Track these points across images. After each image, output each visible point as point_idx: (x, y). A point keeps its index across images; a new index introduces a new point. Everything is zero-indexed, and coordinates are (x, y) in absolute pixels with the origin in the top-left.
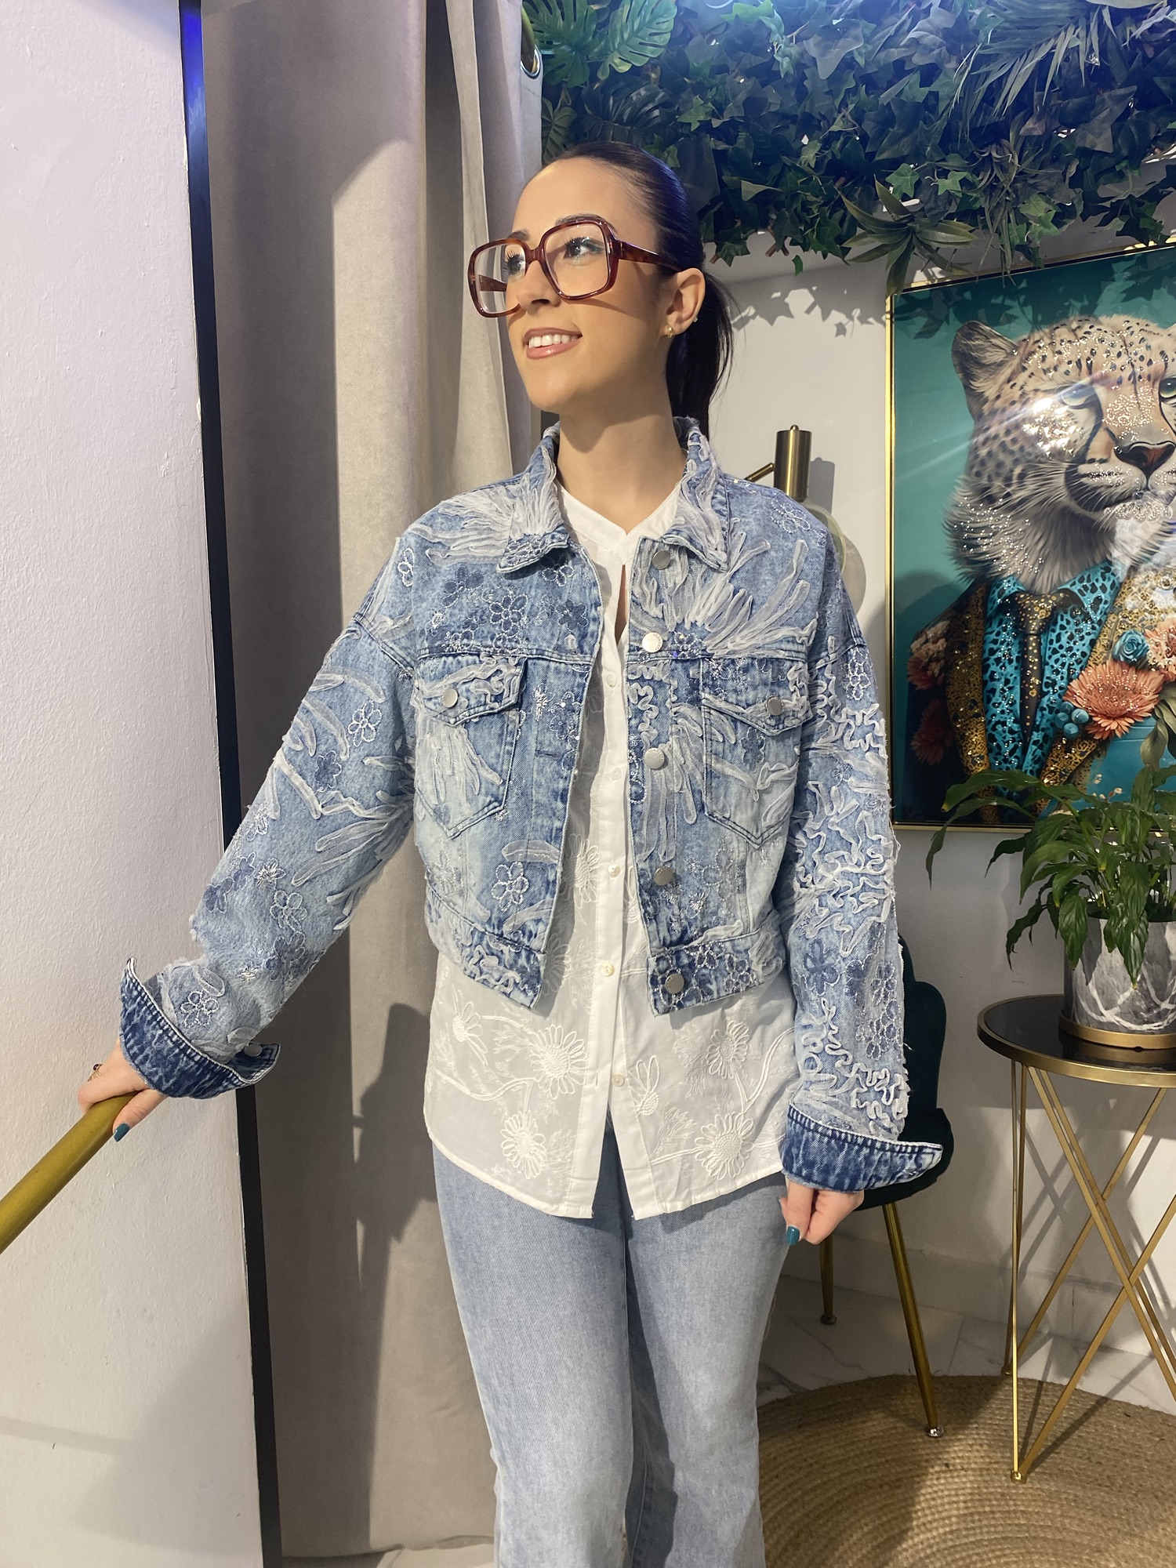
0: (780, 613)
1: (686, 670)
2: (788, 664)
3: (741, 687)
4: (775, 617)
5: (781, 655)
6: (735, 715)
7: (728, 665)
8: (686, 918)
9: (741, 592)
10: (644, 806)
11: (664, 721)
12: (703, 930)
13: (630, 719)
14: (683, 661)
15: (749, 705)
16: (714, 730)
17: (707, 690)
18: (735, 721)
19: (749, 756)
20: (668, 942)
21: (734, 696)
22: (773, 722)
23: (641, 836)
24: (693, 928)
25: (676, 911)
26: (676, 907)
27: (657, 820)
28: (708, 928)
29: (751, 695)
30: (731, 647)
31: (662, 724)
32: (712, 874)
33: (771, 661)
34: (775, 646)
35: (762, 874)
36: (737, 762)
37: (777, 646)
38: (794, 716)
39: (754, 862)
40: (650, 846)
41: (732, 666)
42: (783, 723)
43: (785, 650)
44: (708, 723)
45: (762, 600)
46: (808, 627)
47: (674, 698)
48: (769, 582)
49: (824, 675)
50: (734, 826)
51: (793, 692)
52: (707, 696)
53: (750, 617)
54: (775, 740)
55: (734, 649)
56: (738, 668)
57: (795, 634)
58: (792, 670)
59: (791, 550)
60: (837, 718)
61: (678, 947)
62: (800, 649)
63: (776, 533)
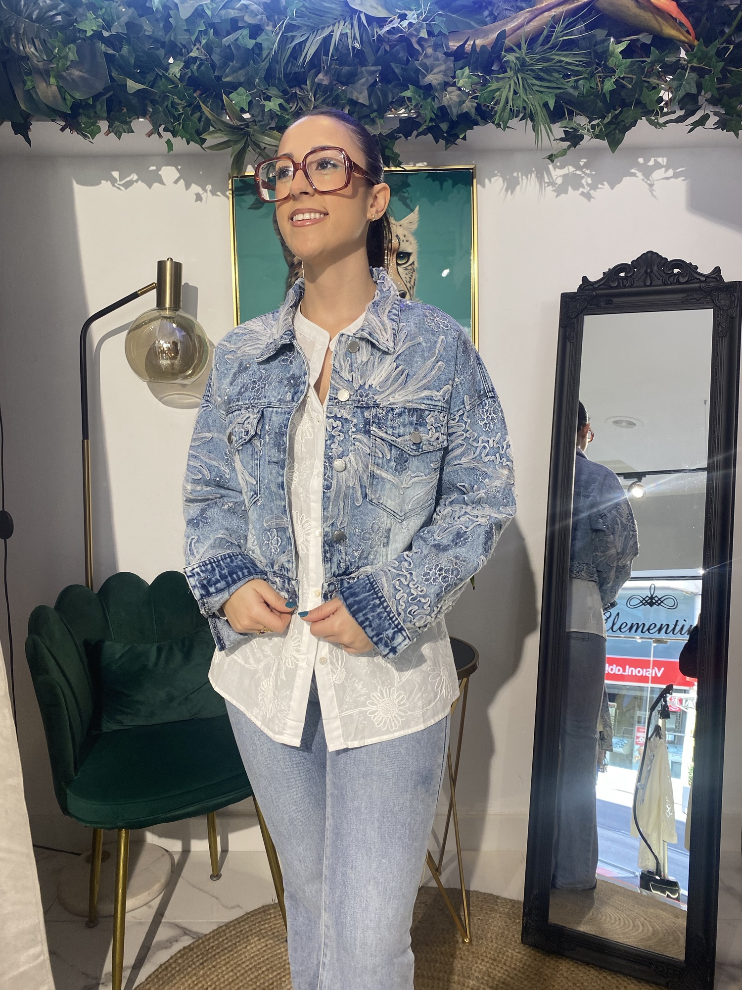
0: (424, 382)
1: (363, 413)
2: (427, 413)
3: (395, 425)
4: (420, 384)
5: (423, 407)
6: (391, 442)
7: (389, 411)
8: (349, 561)
9: (401, 367)
10: (332, 494)
11: (347, 443)
12: (358, 568)
13: (326, 441)
14: (361, 408)
15: (400, 436)
16: (377, 451)
17: (374, 425)
18: (391, 445)
19: (398, 467)
20: (336, 574)
21: (391, 430)
22: (414, 447)
23: (328, 512)
24: (352, 567)
25: (344, 557)
26: (344, 554)
27: (338, 502)
28: (361, 567)
29: (402, 430)
30: (392, 400)
31: (345, 444)
32: (368, 536)
33: (416, 410)
35: (401, 537)
36: (390, 470)
37: (421, 401)
38: (430, 444)
39: (397, 529)
40: (333, 518)
41: (391, 412)
42: (422, 448)
43: (426, 404)
44: (374, 446)
45: (413, 373)
46: (442, 391)
47: (354, 430)
48: (419, 363)
49: (462, 419)
50: (384, 508)
51: (430, 430)
52: (374, 428)
53: (405, 383)
54: (416, 458)
55: (394, 401)
56: (395, 413)
57: (433, 395)
58: (430, 416)
59: (436, 342)
60: (475, 444)
61: (342, 577)
62: (436, 403)
63: (428, 331)
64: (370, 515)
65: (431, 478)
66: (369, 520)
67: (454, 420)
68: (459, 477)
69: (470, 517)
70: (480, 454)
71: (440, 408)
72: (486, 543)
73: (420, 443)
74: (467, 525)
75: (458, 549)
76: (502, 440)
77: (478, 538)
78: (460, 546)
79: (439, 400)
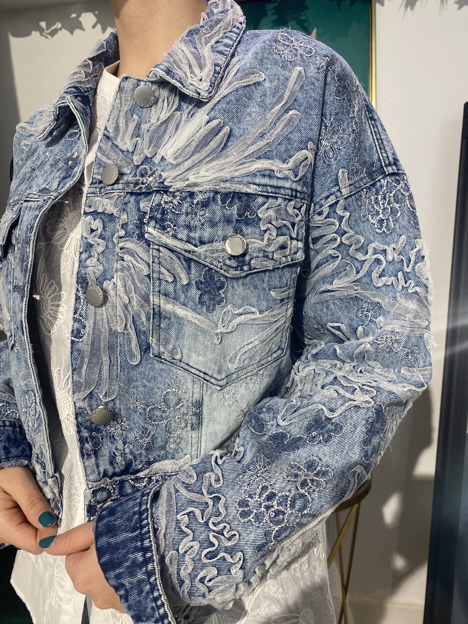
0: (257, 146)
1: (138, 203)
2: (260, 200)
3: (195, 222)
4: (251, 150)
5: (252, 189)
6: (187, 255)
7: (185, 198)
8: (131, 453)
9: (216, 122)
10: (84, 344)
11: (111, 257)
12: (149, 463)
13: (81, 253)
14: (137, 194)
15: (202, 243)
16: (163, 270)
17: (153, 223)
18: (189, 261)
19: (206, 298)
20: (110, 474)
21: (186, 232)
22: (233, 263)
23: (80, 374)
24: (137, 463)
25: (120, 445)
26: (121, 442)
27: (99, 358)
28: (155, 461)
29: (207, 233)
30: (192, 179)
31: (108, 259)
32: (158, 413)
33: (238, 195)
34: (246, 180)
35: (223, 414)
36: (191, 303)
37: (250, 179)
38: (267, 257)
39: (215, 402)
40: (90, 385)
41: (188, 199)
42: (249, 264)
43: (259, 185)
44: (156, 260)
45: (242, 131)
46: (292, 160)
47: (122, 233)
48: (254, 114)
49: (335, 212)
50: (186, 367)
51: (265, 231)
52: (151, 230)
53: (223, 149)
54: (240, 282)
55: (197, 181)
56: (195, 201)
57: (274, 168)
58: (265, 206)
59: (287, 79)
60: (360, 256)
61: (123, 477)
62: (281, 183)
63: (276, 64)
64: (159, 379)
65: (273, 316)
66: (158, 388)
67: (320, 214)
69: (342, 391)
70: (369, 274)
71: (289, 192)
72: (366, 442)
73: (244, 255)
74: (333, 406)
75: (316, 448)
76: (408, 247)
77: (353, 432)
78: (320, 442)
79: (286, 178)
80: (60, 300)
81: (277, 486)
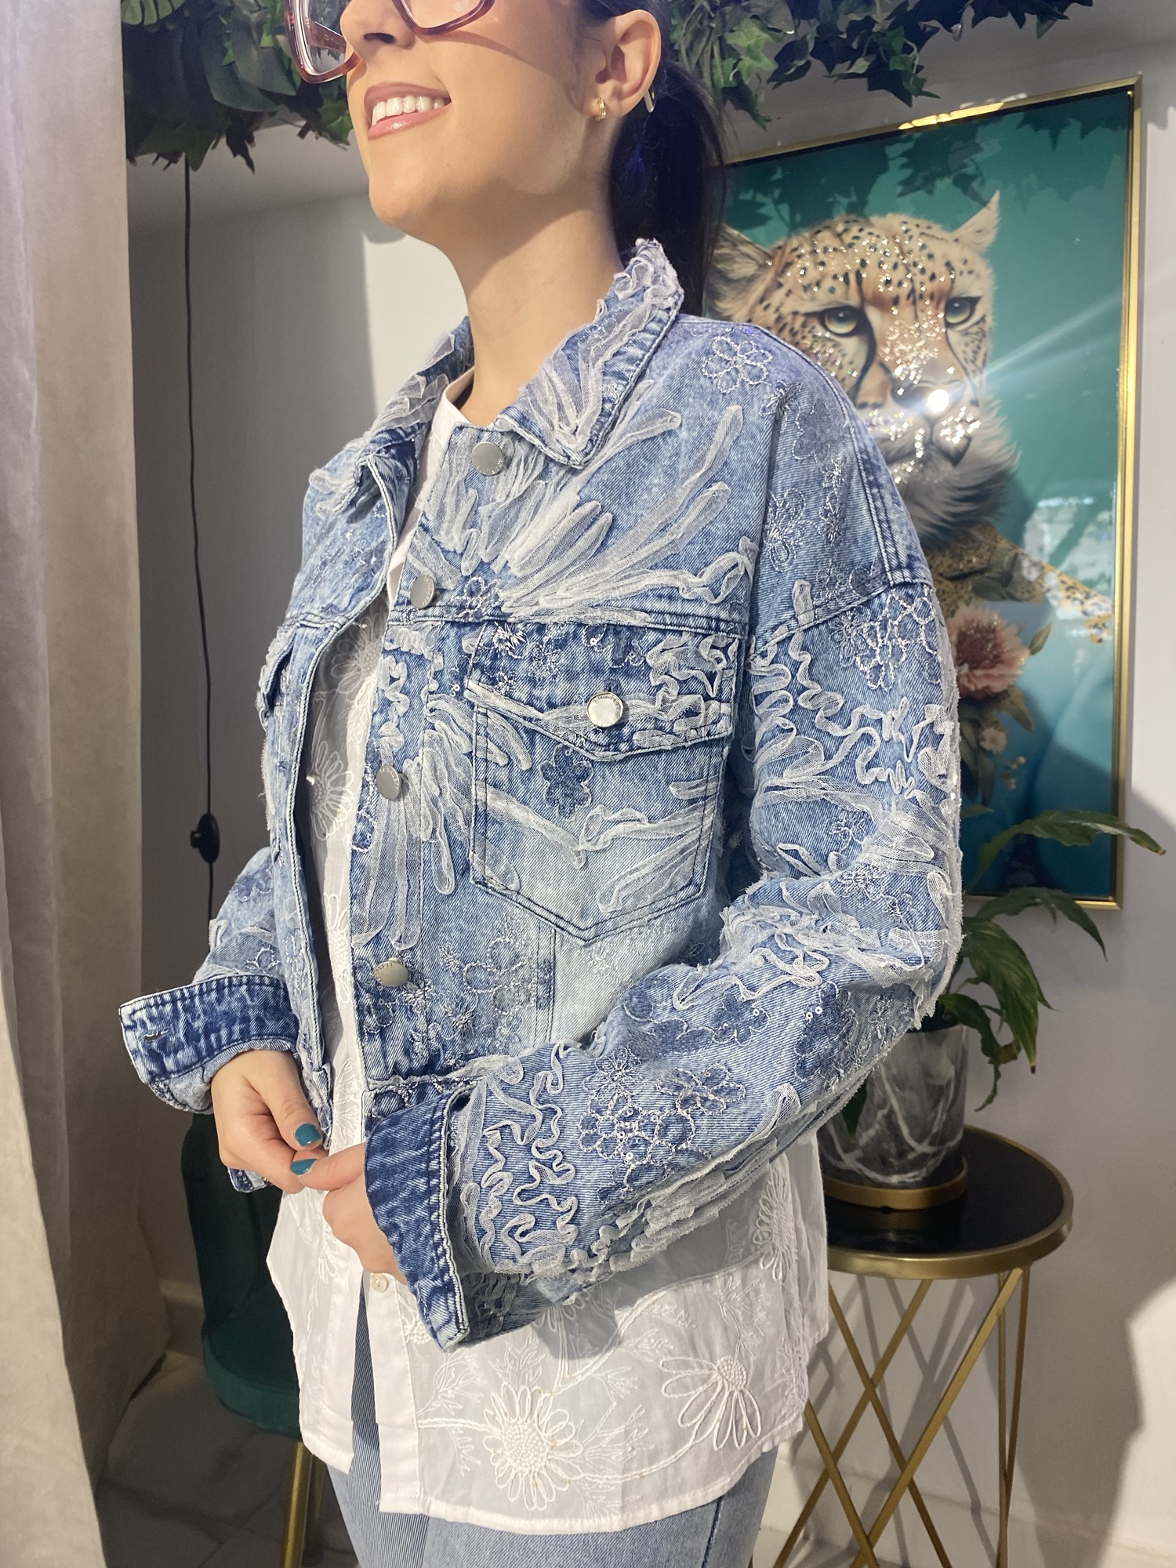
0: (654, 546)
1: (459, 638)
2: (651, 637)
3: (542, 673)
4: (644, 553)
5: (638, 620)
6: (527, 724)
7: (530, 634)
8: (439, 1038)
9: (588, 506)
10: (371, 858)
11: (416, 722)
12: (467, 1057)
13: (374, 714)
14: (460, 625)
15: (552, 706)
16: (491, 745)
17: (477, 674)
18: (532, 733)
19: (558, 793)
20: (404, 1070)
21: (527, 688)
22: (602, 739)
23: (362, 904)
24: (448, 1055)
25: (422, 1026)
26: (422, 1019)
27: (392, 881)
28: (477, 1054)
29: (560, 690)
30: (544, 603)
31: (411, 725)
32: (481, 975)
33: (615, 629)
34: (629, 603)
35: (590, 987)
36: (534, 801)
37: (637, 604)
38: (661, 729)
39: (575, 966)
40: (377, 922)
41: (535, 636)
42: (630, 740)
43: (650, 612)
44: (482, 731)
45: (632, 519)
46: (709, 571)
47: (434, 686)
48: (655, 490)
49: (787, 654)
50: (527, 904)
51: (659, 687)
52: (474, 685)
53: (598, 551)
54: (616, 769)
55: (550, 606)
56: (545, 639)
57: (678, 584)
58: (660, 646)
59: (715, 425)
60: (836, 730)
61: (426, 1078)
62: (689, 608)
63: (702, 396)
64: (485, 920)
65: (677, 827)
66: (483, 935)
67: (764, 655)
68: (781, 826)
69: (772, 958)
70: (849, 760)
71: (704, 623)
72: (802, 1046)
73: (620, 725)
74: (754, 981)
75: (726, 1050)
76: (911, 718)
77: (782, 1027)
78: (733, 1041)
79: (698, 600)
80: (344, 785)
81: (642, 1099)
